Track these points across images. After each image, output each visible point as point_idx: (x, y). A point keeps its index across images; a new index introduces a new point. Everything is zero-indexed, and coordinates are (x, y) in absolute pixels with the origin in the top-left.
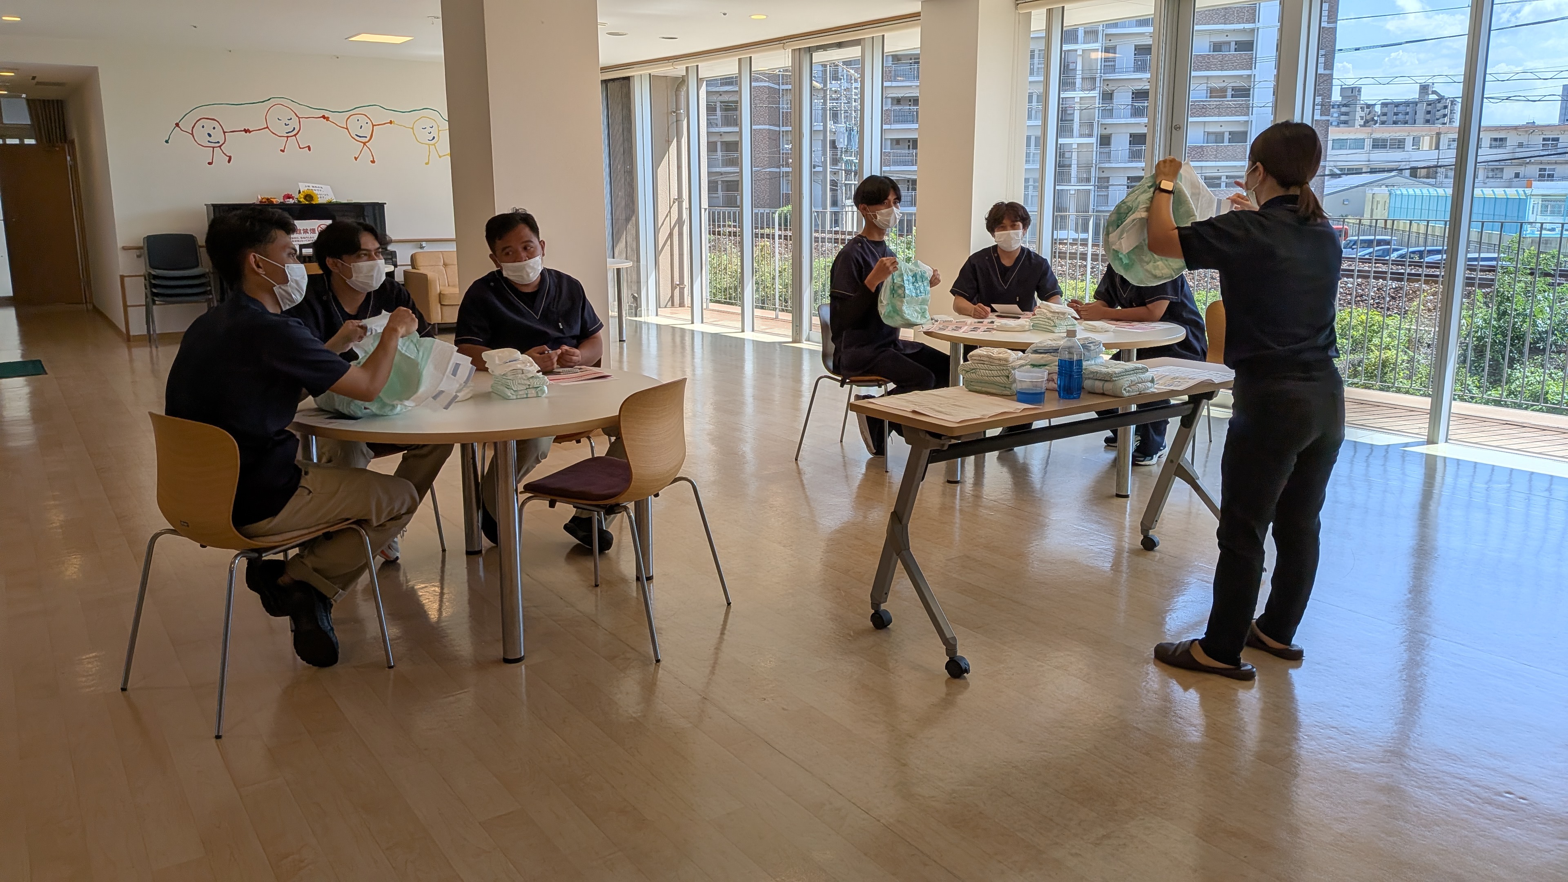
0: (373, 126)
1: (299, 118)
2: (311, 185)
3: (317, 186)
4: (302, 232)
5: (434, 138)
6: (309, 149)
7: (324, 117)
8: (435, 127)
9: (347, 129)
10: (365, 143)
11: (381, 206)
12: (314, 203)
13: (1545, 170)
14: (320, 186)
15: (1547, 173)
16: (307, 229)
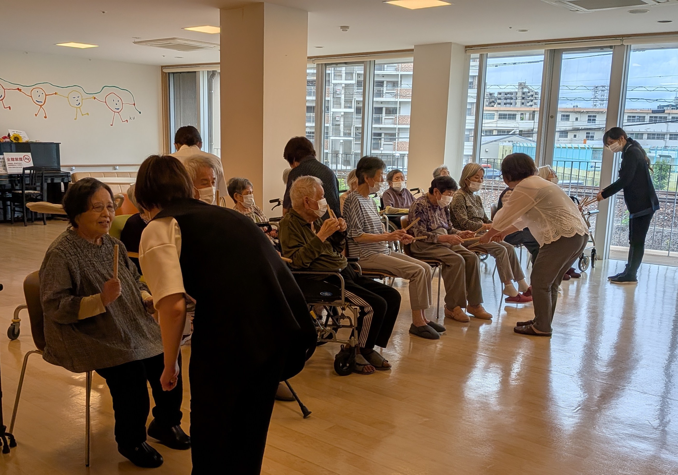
0: (46, 95)
1: (4, 89)
2: (15, 131)
3: (18, 131)
4: (15, 160)
5: (79, 103)
6: (10, 109)
7: (18, 89)
8: (80, 97)
9: (31, 97)
10: (41, 106)
11: (58, 145)
12: (20, 141)
13: (589, 133)
14: (20, 131)
15: (590, 135)
16: (17, 158)
